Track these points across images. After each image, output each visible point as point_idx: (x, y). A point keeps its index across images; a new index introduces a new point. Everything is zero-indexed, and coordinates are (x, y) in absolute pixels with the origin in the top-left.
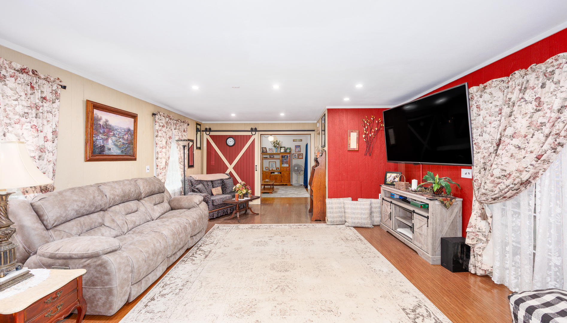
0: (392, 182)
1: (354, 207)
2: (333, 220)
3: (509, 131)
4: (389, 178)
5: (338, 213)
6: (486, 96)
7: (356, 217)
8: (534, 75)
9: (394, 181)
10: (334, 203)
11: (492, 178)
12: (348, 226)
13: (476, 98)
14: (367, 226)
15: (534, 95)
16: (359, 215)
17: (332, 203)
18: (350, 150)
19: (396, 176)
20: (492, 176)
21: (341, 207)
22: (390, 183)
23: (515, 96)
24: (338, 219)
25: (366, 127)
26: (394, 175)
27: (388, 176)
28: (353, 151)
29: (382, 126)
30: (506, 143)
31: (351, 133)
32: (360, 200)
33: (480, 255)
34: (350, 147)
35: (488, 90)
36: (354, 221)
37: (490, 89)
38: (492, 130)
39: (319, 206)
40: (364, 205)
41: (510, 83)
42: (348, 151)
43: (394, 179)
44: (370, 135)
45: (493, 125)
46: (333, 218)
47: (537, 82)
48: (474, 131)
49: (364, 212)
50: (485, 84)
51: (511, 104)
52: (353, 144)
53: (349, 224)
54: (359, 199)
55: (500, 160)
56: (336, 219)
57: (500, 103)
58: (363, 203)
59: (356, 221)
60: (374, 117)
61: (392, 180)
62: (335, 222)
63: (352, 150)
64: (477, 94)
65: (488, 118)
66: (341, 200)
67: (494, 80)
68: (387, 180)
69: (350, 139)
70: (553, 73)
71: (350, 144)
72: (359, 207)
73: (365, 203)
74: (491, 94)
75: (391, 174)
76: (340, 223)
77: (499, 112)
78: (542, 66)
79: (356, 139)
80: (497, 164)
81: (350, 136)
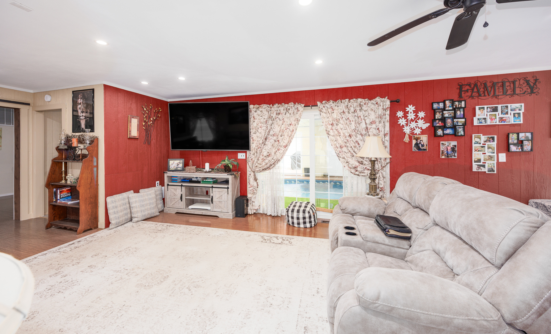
0: (175, 168)
1: (142, 199)
2: (118, 221)
3: (271, 133)
4: (172, 165)
5: (123, 211)
6: (258, 112)
7: (145, 209)
8: (283, 108)
9: (178, 167)
10: (118, 201)
11: (263, 157)
12: (138, 221)
13: (252, 112)
14: (155, 215)
15: (282, 117)
16: (148, 206)
17: (115, 201)
18: (131, 137)
19: (180, 163)
20: (262, 156)
21: (125, 203)
22: (174, 169)
23: (274, 115)
24: (124, 218)
25: (146, 115)
26: (177, 162)
27: (170, 164)
28: (134, 139)
29: (159, 116)
30: (270, 139)
31: (133, 119)
32: (142, 191)
33: (254, 202)
34: (130, 134)
35: (260, 109)
36: (143, 213)
37: (261, 109)
38: (262, 131)
39: (89, 210)
40: (150, 194)
41: (272, 109)
42: (129, 138)
43: (178, 165)
44: (149, 123)
45: (263, 129)
46: (118, 218)
47: (283, 112)
48: (251, 130)
49: (152, 201)
50: (260, 106)
51: (272, 119)
52: (134, 132)
53: (139, 219)
54: (140, 191)
55: (267, 147)
56: (121, 219)
57: (266, 117)
58: (149, 192)
59: (146, 213)
60: (152, 106)
61: (176, 166)
62: (121, 222)
63: (133, 137)
64: (253, 109)
65: (260, 125)
66: (125, 195)
67: (265, 105)
68: (171, 167)
69: (131, 126)
70: (289, 109)
71: (130, 131)
72: (147, 197)
73: (151, 192)
74: (261, 111)
75: (174, 161)
76: (125, 222)
77: (266, 122)
78: (286, 105)
79: (137, 126)
80: (265, 149)
81: (131, 122)
